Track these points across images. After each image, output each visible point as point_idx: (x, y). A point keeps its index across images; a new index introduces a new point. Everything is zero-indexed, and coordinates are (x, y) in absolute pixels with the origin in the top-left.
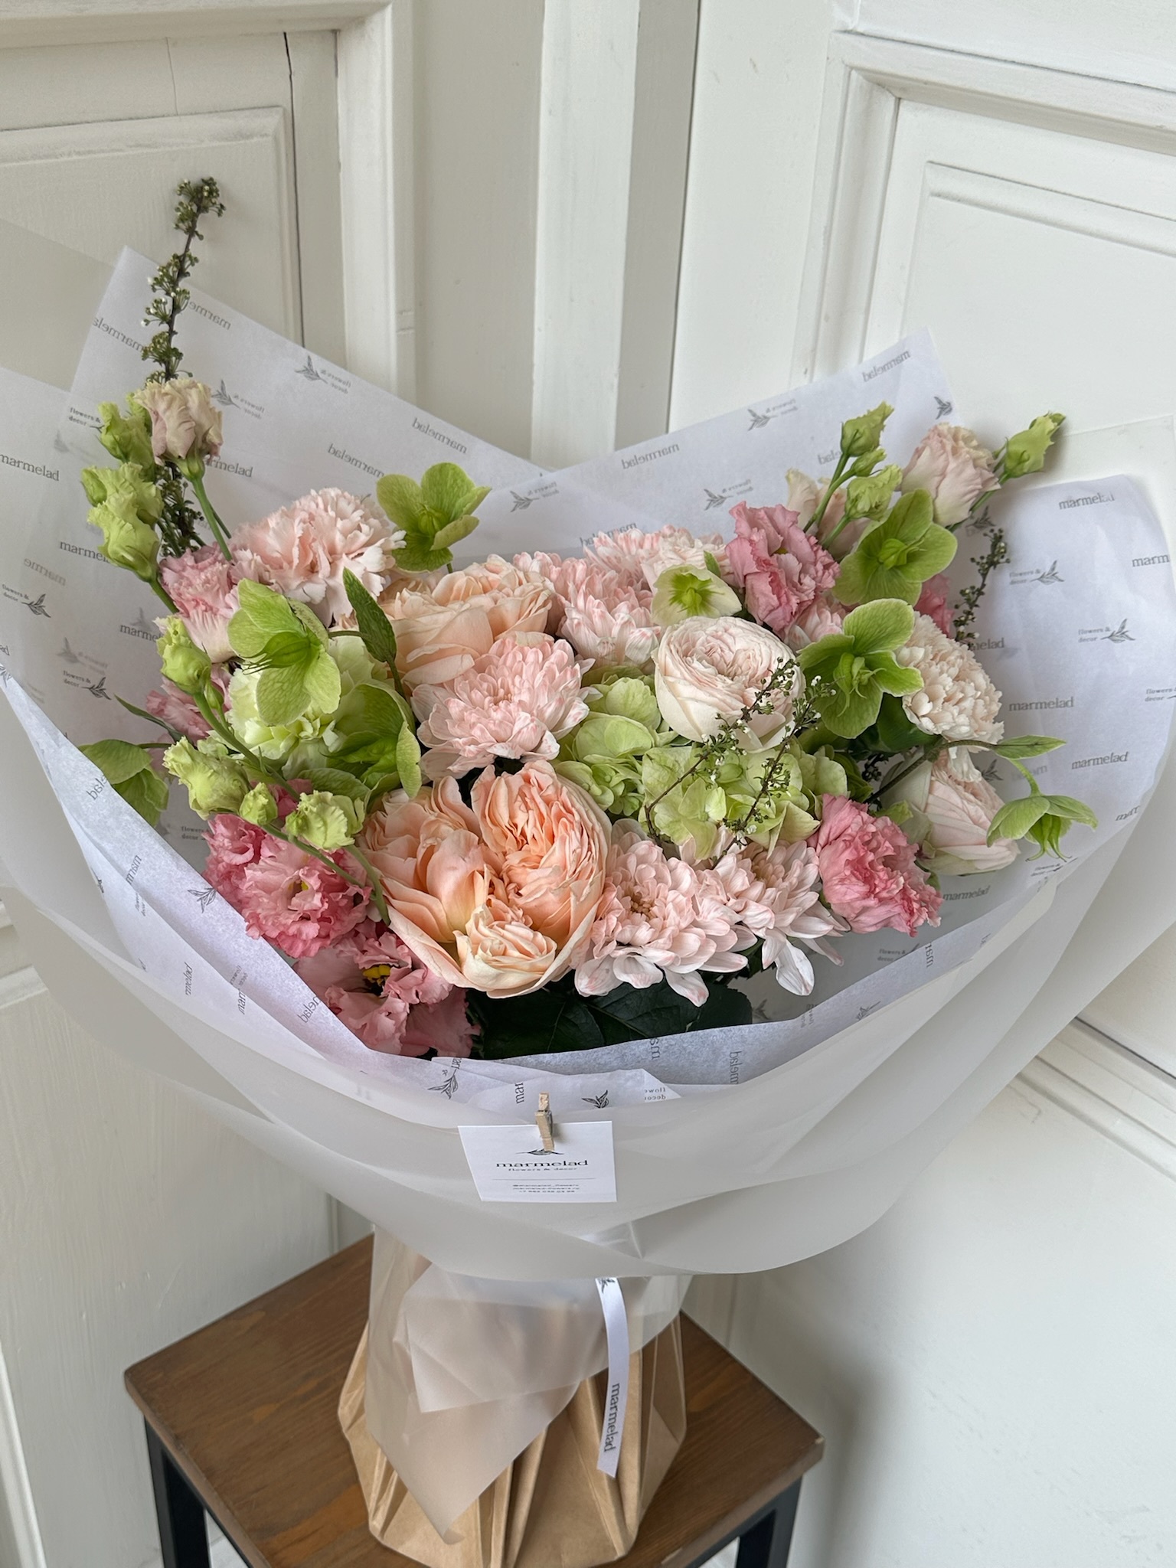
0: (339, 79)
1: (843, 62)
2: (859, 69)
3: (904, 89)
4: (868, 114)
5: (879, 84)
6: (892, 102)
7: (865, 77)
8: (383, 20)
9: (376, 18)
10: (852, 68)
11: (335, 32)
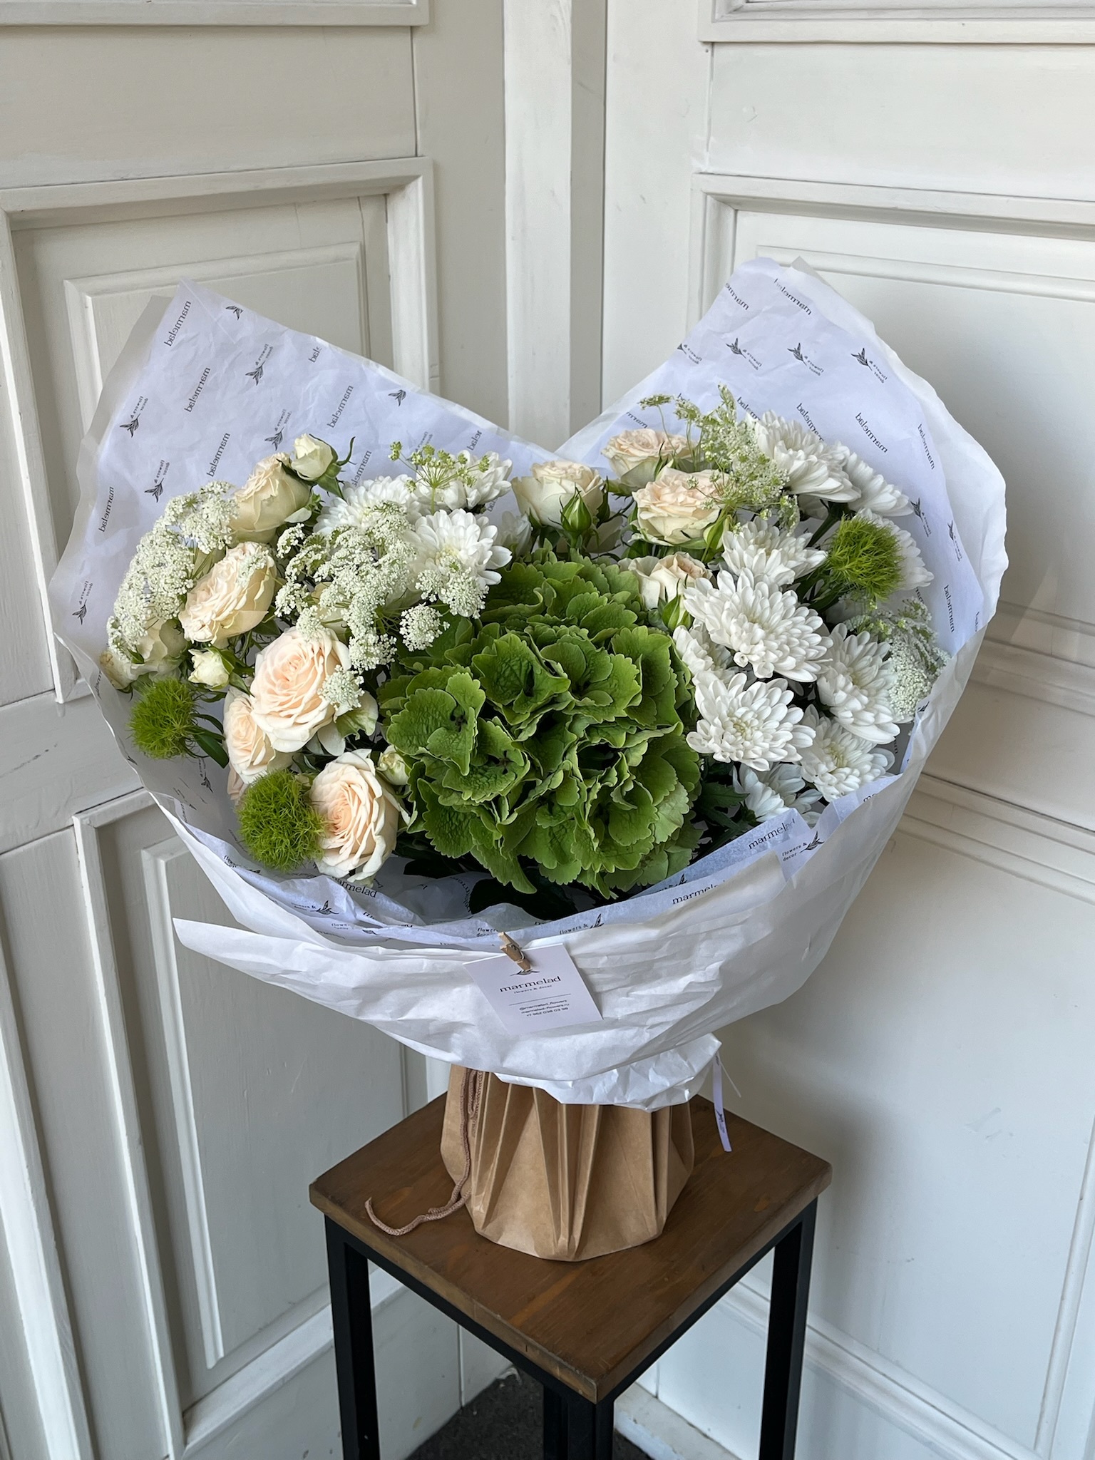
0: (388, 224)
1: (701, 191)
2: (711, 194)
3: (739, 204)
4: (718, 222)
5: (724, 202)
6: (732, 213)
7: (716, 199)
8: (417, 185)
9: (413, 184)
10: (707, 194)
11: (386, 195)
